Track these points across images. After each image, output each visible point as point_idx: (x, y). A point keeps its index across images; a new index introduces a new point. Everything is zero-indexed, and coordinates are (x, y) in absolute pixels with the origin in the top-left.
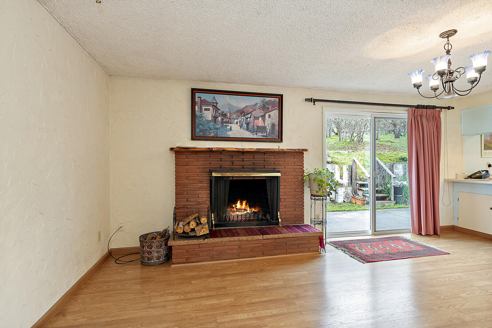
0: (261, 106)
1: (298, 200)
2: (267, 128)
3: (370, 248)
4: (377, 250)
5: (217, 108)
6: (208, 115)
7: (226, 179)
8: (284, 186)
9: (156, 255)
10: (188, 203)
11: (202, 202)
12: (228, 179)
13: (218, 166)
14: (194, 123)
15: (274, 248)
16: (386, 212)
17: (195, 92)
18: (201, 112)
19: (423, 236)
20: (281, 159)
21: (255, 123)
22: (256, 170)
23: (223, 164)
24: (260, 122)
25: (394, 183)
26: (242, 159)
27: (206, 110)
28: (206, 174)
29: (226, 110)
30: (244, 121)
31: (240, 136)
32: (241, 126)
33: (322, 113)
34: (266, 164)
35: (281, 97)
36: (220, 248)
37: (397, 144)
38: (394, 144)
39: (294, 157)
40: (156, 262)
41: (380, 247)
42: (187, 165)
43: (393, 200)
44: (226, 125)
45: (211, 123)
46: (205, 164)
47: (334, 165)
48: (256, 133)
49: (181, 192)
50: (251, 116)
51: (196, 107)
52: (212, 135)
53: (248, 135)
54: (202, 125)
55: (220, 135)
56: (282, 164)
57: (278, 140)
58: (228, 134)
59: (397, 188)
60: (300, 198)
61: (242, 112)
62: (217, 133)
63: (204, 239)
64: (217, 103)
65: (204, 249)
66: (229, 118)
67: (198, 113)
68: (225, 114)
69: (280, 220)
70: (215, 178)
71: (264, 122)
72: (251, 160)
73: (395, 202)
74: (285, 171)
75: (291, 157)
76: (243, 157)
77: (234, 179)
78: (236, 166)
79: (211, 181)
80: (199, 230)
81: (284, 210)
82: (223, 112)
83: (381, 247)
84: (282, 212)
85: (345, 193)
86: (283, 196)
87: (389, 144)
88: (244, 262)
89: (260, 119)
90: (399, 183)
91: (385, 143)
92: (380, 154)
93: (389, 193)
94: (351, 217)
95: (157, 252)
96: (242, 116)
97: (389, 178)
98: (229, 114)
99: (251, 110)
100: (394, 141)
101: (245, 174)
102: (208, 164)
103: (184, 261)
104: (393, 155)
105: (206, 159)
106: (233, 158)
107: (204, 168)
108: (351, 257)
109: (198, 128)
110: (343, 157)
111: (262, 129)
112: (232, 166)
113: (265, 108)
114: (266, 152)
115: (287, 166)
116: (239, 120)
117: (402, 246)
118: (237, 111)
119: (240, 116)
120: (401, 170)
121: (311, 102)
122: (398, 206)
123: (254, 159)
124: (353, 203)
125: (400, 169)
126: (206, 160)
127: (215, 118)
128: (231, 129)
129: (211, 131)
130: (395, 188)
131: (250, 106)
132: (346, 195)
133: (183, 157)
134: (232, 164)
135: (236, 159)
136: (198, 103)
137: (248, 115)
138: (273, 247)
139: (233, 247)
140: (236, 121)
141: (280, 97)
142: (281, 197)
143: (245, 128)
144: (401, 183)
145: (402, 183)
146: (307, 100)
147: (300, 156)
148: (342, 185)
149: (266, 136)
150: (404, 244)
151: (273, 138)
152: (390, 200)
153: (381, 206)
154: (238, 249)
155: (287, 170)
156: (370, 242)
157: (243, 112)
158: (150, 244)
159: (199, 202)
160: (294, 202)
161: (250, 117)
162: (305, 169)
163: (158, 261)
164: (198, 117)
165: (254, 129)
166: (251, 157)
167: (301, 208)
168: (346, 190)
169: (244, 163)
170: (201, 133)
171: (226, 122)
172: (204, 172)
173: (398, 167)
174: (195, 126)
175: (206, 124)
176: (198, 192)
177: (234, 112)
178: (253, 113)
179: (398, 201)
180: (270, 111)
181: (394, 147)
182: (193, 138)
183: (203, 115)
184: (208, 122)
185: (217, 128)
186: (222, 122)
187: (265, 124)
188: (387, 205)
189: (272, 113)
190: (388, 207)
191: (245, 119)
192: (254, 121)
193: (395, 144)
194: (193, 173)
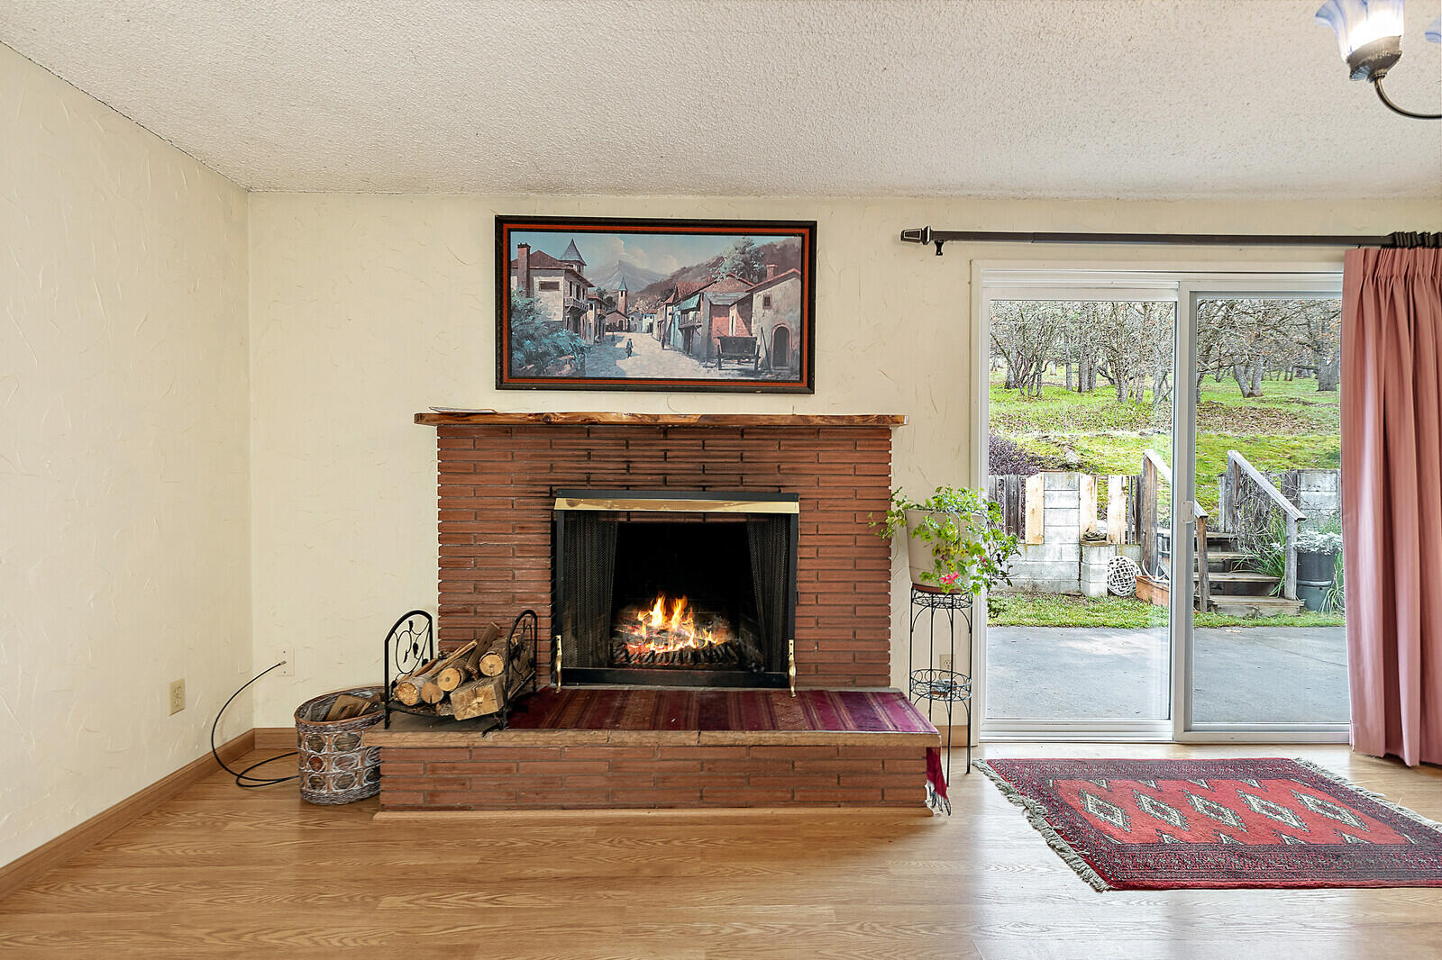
0: (736, 266)
1: (867, 600)
2: (758, 342)
3: (1147, 807)
4: (1178, 823)
5: (583, 280)
6: (553, 305)
7: (605, 520)
8: (815, 549)
9: (335, 770)
10: (480, 598)
11: (524, 596)
12: (611, 520)
13: (577, 477)
14: (505, 332)
15: (743, 780)
16: (1261, 638)
17: (510, 230)
18: (528, 296)
19: (1408, 767)
20: (801, 454)
21: (714, 329)
22: (712, 489)
23: (595, 469)
24: (732, 325)
25: (1298, 539)
26: (663, 453)
27: (544, 286)
28: (538, 504)
29: (612, 286)
30: (677, 319)
31: (662, 374)
32: (664, 340)
33: (970, 283)
34: (749, 469)
35: (808, 231)
36: (546, 765)
37: (1326, 410)
38: (1313, 408)
39: (852, 448)
40: (336, 794)
41: (1194, 806)
42: (475, 473)
43: (1294, 596)
44: (613, 338)
45: (564, 333)
46: (536, 468)
47: (1077, 475)
48: (720, 363)
49: (457, 559)
50: (699, 302)
51: (514, 280)
52: (567, 370)
53: (689, 368)
54: (531, 337)
55: (594, 369)
56: (805, 469)
57: (799, 385)
58: (622, 366)
59: (1309, 554)
60: (873, 594)
61: (669, 292)
62: (582, 365)
63: (485, 733)
64: (581, 264)
65: (487, 765)
66: (623, 312)
67: (518, 300)
68: (610, 299)
69: (792, 672)
70: (565, 517)
71: (748, 322)
72: (696, 457)
73: (1301, 603)
74: (817, 494)
75: (839, 445)
76: (666, 445)
77: (632, 520)
78: (641, 477)
79: (554, 524)
80: (462, 699)
81: (815, 635)
82: (601, 294)
83: (1200, 807)
84: (803, 643)
85: (1115, 565)
86: (810, 585)
87: (1295, 408)
88: (622, 823)
89: (734, 312)
90: (1320, 539)
91: (1278, 406)
92: (1255, 439)
93: (1277, 569)
94: (1121, 652)
95: (340, 762)
96: (668, 305)
97: (1282, 521)
98: (621, 299)
99: (698, 282)
100: (1315, 400)
101: (669, 505)
102: (545, 468)
103: (421, 801)
104: (1306, 445)
105: (538, 452)
106: (631, 448)
107: (532, 482)
108: (1053, 847)
109: (518, 349)
110: (1122, 451)
111: (741, 348)
112: (627, 477)
113: (751, 274)
114: (750, 427)
115: (827, 478)
116: (658, 318)
117: (1300, 811)
118: (651, 289)
119: (659, 306)
120: (1327, 494)
121: (925, 242)
122: (1311, 618)
123: (704, 454)
124: (1141, 600)
125: (1323, 490)
126: (540, 456)
127: (576, 313)
128: (629, 351)
129: (563, 358)
130: (1302, 556)
131: (697, 267)
132: (1118, 572)
133: (463, 444)
134: (628, 468)
135: (640, 453)
136: (520, 266)
137: (688, 301)
138: (741, 777)
139: (589, 765)
140: (646, 322)
141: (805, 231)
142: (800, 587)
143: (680, 344)
144: (1326, 537)
145: (1330, 539)
146: (908, 236)
147: (878, 442)
148: (1105, 539)
149: (755, 372)
150: (1309, 801)
151: (780, 378)
152: (1282, 595)
153: (1244, 615)
154: (610, 774)
155: (826, 494)
156: (1156, 778)
157: (671, 291)
158: (316, 736)
159: (514, 597)
160: (851, 608)
161: (698, 308)
162: (893, 488)
163: (342, 790)
164: (518, 311)
165: (713, 348)
166: (692, 445)
167: (878, 629)
168: (1119, 557)
169: (669, 466)
170: (529, 367)
171: (612, 328)
172: (533, 495)
173: (1319, 483)
174: (509, 344)
175: (546, 337)
176: (511, 562)
177: (641, 292)
178: (709, 293)
179: (1313, 600)
180: (770, 284)
181: (1311, 419)
182: (501, 383)
183: (537, 306)
184: (553, 327)
185: (582, 349)
186: (600, 328)
187: (750, 330)
188: (1267, 611)
189: (776, 292)
190: (1273, 621)
191: (679, 313)
192: (711, 321)
193: (1318, 409)
194: (496, 500)
